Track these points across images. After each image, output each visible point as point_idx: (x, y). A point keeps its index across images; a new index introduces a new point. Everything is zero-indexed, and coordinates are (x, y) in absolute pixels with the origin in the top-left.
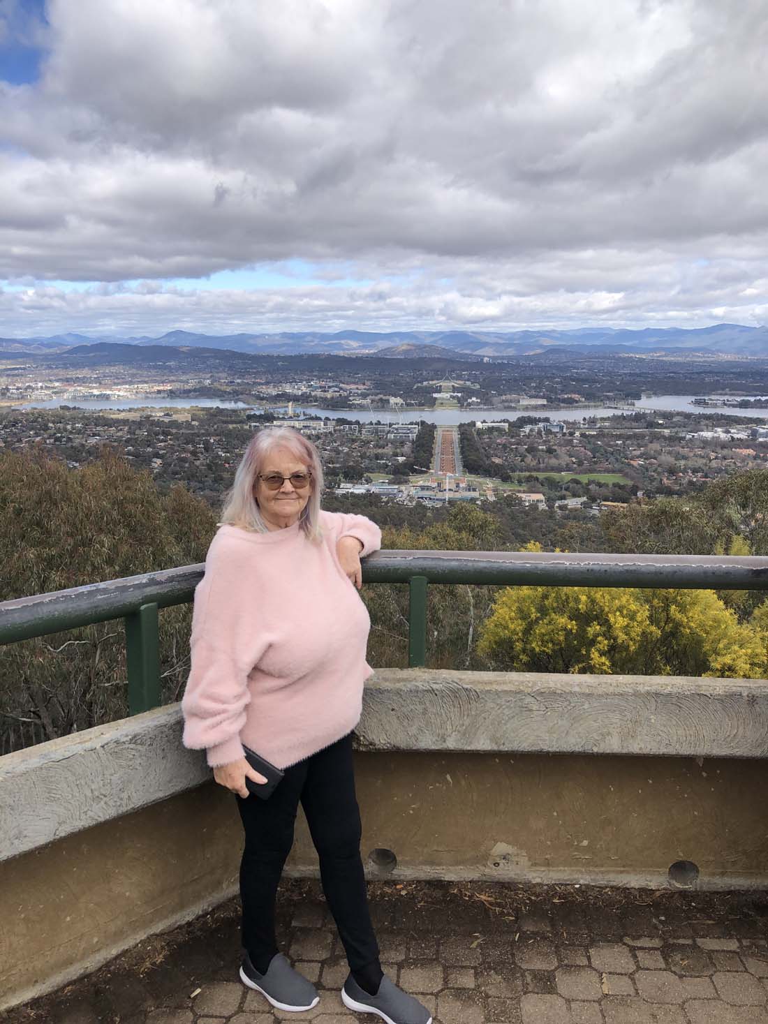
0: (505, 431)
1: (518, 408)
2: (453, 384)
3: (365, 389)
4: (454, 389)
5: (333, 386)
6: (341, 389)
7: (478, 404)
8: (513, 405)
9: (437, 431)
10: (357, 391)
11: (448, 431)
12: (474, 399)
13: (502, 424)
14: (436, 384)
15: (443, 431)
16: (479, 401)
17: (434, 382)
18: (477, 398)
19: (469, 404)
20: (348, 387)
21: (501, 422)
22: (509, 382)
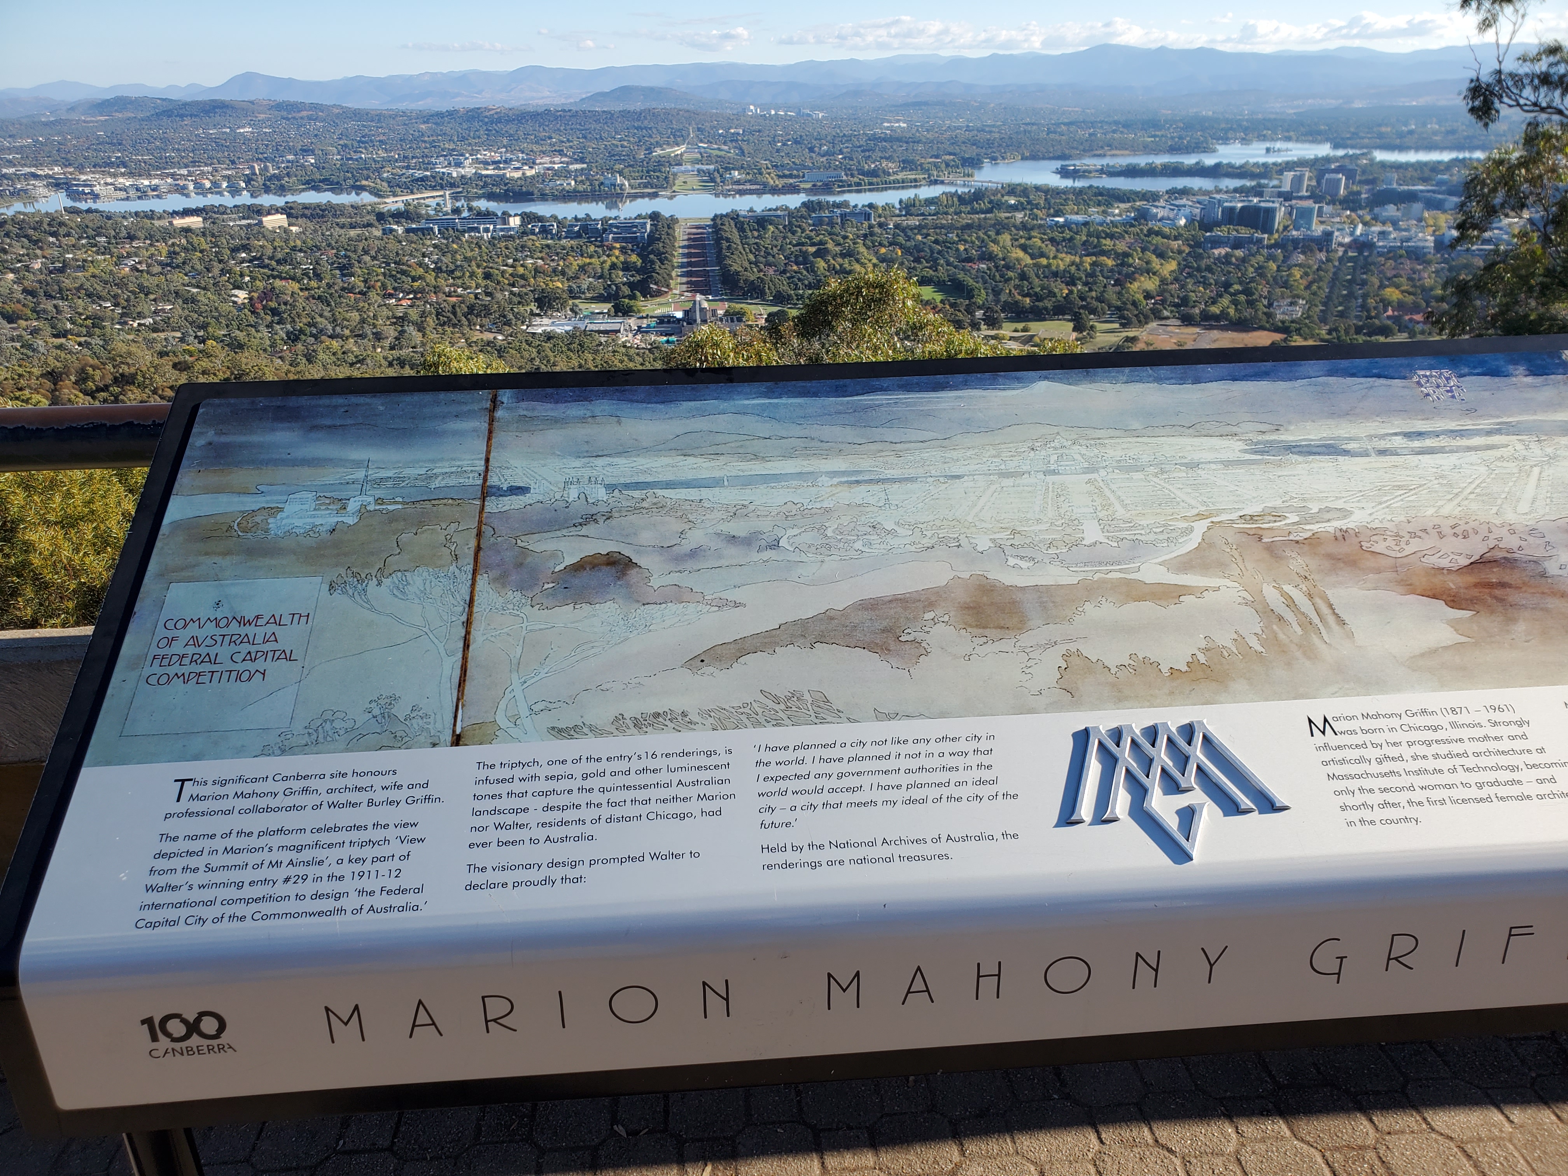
0: (783, 224)
1: (801, 188)
7: (742, 182)
9: (678, 227)
11: (697, 227)
12: (735, 174)
13: (779, 214)
15: (686, 227)
18: (740, 173)
19: (727, 184)
21: (776, 209)
22: (788, 145)
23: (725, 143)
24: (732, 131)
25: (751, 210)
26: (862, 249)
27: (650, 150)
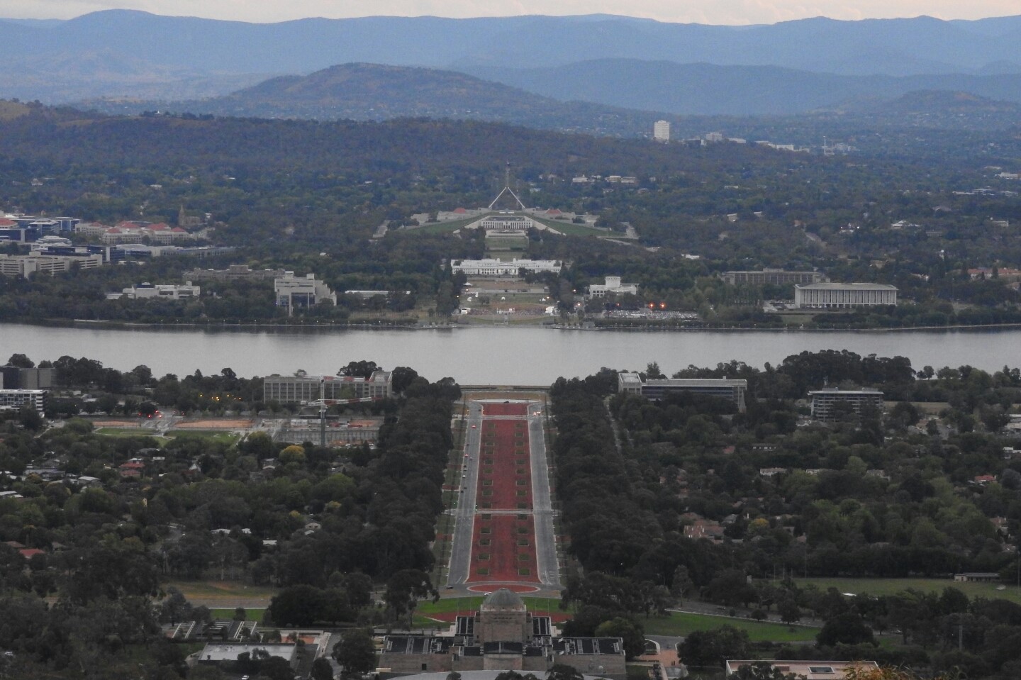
0: (732, 409)
1: (787, 319)
2: (530, 223)
3: (175, 242)
4: (537, 245)
5: (47, 230)
6: (79, 240)
7: (629, 302)
8: (769, 308)
9: (464, 409)
10: (142, 248)
11: (507, 408)
12: (613, 284)
13: (723, 382)
14: (461, 223)
15: (489, 409)
16: (632, 289)
17: (453, 216)
18: (625, 282)
19: (594, 305)
20: (106, 233)
21: (717, 374)
22: (754, 218)
23: (592, 208)
24: (613, 178)
25: (653, 372)
26: (941, 481)
27: (399, 217)
